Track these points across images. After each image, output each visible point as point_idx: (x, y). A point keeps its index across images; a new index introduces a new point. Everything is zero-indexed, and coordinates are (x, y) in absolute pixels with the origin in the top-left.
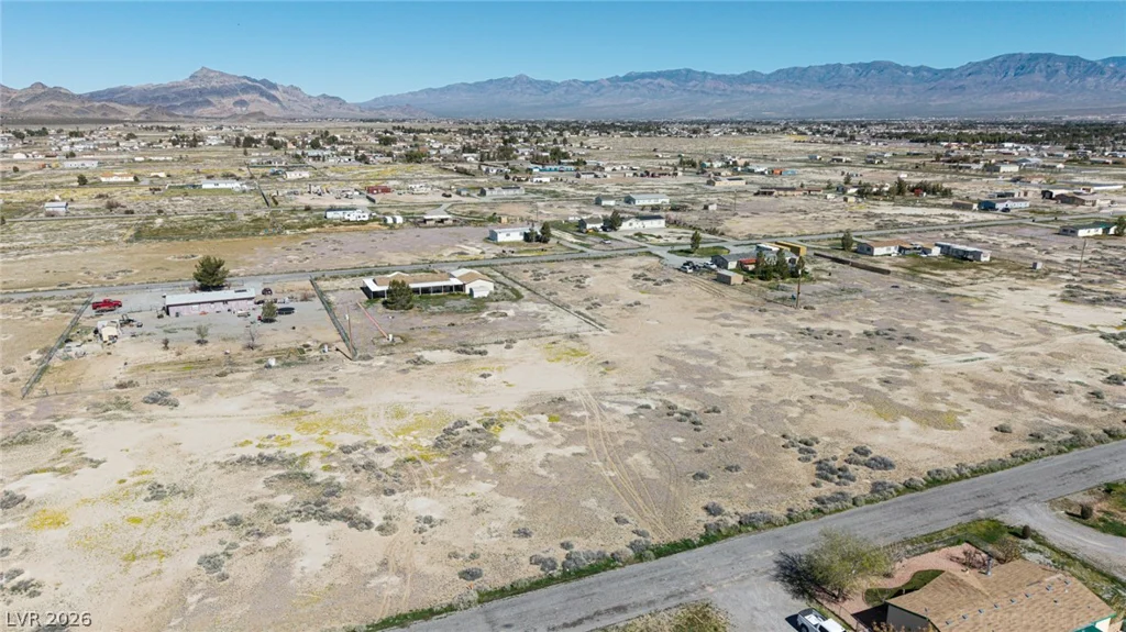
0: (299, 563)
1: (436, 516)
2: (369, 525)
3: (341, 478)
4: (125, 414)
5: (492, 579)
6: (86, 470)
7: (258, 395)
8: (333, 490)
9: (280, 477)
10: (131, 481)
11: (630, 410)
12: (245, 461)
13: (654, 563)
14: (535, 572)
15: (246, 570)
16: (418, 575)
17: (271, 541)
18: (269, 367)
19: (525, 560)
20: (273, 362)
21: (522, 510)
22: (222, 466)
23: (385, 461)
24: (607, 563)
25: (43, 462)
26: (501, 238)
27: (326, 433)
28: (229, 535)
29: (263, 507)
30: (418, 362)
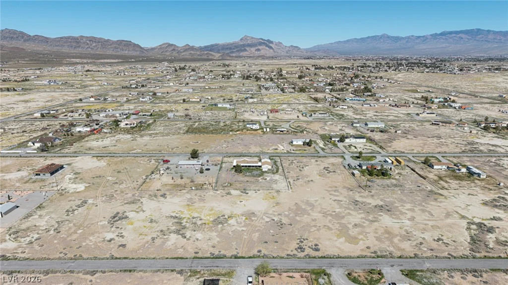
0: (167, 243)
1: (200, 239)
2: (185, 237)
3: (188, 225)
4: (155, 199)
5: (200, 255)
6: (141, 213)
7: (185, 198)
8: (184, 227)
9: (175, 222)
10: (148, 217)
11: (268, 220)
12: (172, 217)
13: (234, 260)
14: (209, 255)
15: (158, 242)
16: (187, 251)
17: (165, 237)
18: (192, 189)
19: (209, 252)
20: (193, 188)
21: (218, 242)
22: (166, 217)
23: (199, 223)
24: (224, 257)
25: (135, 209)
26: (294, 143)
27: (192, 212)
28: (159, 234)
29: (168, 229)
30: (229, 194)
